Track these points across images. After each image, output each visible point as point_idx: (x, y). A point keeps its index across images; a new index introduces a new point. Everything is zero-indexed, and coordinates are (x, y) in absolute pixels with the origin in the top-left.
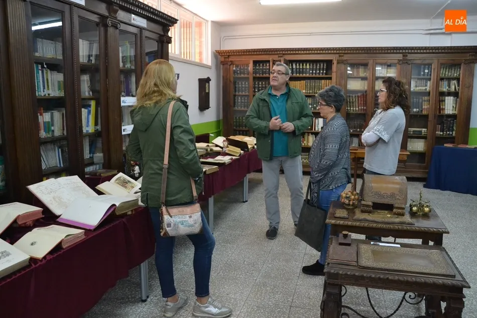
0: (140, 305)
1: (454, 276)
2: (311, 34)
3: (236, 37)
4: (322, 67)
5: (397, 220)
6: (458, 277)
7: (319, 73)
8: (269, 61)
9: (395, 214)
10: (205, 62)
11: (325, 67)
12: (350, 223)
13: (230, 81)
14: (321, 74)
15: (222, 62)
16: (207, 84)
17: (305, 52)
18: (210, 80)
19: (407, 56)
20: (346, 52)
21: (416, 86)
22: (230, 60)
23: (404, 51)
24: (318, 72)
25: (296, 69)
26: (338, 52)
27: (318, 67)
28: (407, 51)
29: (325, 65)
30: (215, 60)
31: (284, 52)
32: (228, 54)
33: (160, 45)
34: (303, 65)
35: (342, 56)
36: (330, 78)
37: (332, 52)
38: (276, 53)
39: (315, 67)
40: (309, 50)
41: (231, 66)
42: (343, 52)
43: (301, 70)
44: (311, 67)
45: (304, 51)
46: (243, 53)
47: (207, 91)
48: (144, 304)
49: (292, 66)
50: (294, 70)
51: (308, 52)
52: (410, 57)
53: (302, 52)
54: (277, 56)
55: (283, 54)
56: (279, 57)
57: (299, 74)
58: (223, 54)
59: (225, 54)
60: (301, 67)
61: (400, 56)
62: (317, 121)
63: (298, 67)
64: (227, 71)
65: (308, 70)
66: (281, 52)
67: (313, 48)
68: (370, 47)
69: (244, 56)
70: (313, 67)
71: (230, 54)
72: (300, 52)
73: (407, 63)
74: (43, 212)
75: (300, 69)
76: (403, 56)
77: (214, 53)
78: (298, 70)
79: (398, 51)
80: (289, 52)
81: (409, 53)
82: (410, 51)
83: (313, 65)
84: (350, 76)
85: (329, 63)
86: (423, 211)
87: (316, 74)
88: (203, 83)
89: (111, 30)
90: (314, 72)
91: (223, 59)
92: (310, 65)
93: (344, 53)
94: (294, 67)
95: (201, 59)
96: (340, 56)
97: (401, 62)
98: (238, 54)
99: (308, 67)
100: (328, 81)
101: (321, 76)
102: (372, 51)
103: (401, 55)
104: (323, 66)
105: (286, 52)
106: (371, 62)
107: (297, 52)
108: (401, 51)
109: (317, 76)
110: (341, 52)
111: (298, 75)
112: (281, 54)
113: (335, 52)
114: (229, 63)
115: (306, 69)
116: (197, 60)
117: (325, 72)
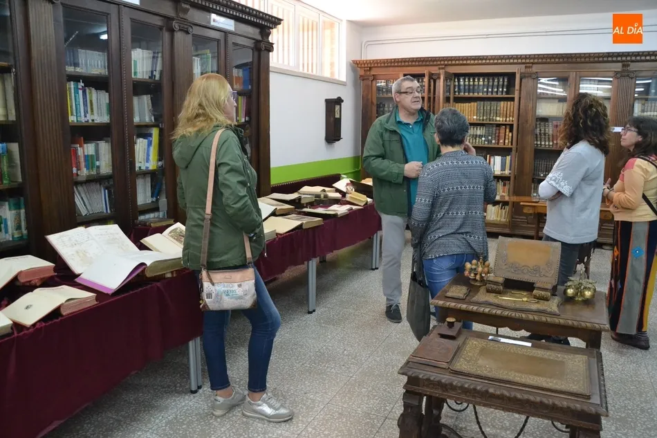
0: (187, 397)
1: (589, 397)
2: (488, 36)
3: (381, 42)
4: (501, 83)
5: (534, 307)
6: (596, 399)
7: (497, 92)
8: (423, 75)
9: (535, 297)
10: (336, 77)
11: (506, 83)
12: (464, 306)
13: (372, 102)
14: (499, 93)
15: (361, 76)
16: (337, 108)
17: (476, 62)
18: (343, 101)
19: (628, 65)
20: (536, 61)
21: (643, 111)
22: (373, 73)
23: (624, 58)
24: (496, 90)
25: (465, 85)
26: (524, 61)
27: (496, 83)
28: (629, 58)
29: (506, 80)
30: (351, 74)
31: (446, 62)
32: (369, 65)
33: (256, 53)
34: (474, 81)
35: (529, 67)
36: (512, 99)
37: (516, 61)
38: (435, 63)
39: (491, 84)
40: (482, 59)
41: (374, 82)
42: (532, 61)
43: (471, 87)
44: (486, 83)
45: (474, 60)
46: (389, 64)
47: (337, 116)
48: (192, 396)
49: (459, 81)
50: (462, 87)
51: (480, 62)
52: (633, 66)
53: (472, 62)
54: (437, 68)
55: (446, 65)
56: (439, 69)
57: (469, 93)
58: (363, 66)
59: (366, 65)
60: (471, 83)
61: (618, 67)
62: (492, 160)
63: (467, 83)
64: (368, 89)
65: (481, 88)
66: (442, 62)
67: (487, 56)
68: (580, 54)
69: (391, 69)
70: (488, 82)
71: (373, 65)
72: (469, 62)
73: (628, 76)
74: (55, 269)
75: (469, 85)
76: (623, 66)
77: (350, 64)
78: (467, 87)
79: (615, 59)
80: (454, 62)
81: (633, 61)
82: (633, 58)
83: (488, 79)
84: (542, 96)
85: (511, 76)
86: (583, 295)
87: (492, 92)
88: (333, 105)
89: (179, 36)
90: (490, 90)
91: (362, 73)
92: (484, 81)
93: (533, 63)
94: (462, 83)
95: (332, 73)
96: (526, 67)
97: (619, 75)
98: (383, 65)
99: (481, 83)
100: (509, 103)
101: (499, 95)
102: (574, 60)
103: (620, 65)
104: (503, 81)
105: (450, 62)
106: (572, 75)
107: (465, 62)
108: (619, 59)
109: (495, 95)
110: (528, 61)
111: (467, 94)
112: (442, 65)
113: (520, 61)
114: (371, 78)
115: (479, 85)
116: (327, 74)
117: (505, 90)
